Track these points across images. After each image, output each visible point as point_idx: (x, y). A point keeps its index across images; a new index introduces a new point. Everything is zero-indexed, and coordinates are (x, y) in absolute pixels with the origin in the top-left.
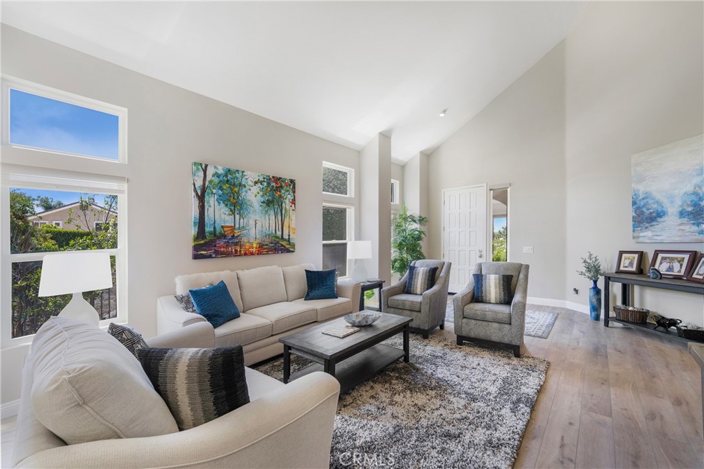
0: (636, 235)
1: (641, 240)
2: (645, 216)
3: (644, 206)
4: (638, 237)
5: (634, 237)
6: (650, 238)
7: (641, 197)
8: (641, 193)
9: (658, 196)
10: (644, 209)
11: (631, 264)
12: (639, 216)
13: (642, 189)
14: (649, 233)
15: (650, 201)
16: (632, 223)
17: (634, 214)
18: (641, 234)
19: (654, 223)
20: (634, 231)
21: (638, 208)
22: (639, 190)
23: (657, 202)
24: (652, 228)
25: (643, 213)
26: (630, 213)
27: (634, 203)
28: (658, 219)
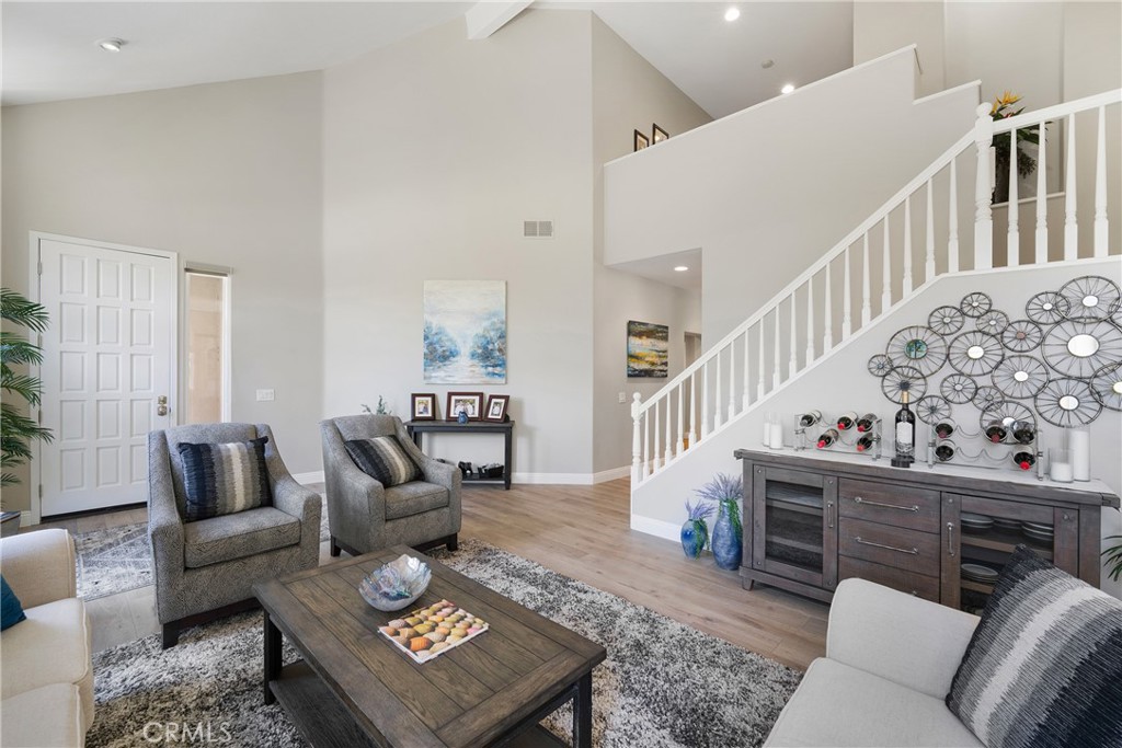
0: (427, 374)
1: (432, 381)
2: (437, 355)
3: (437, 342)
4: (430, 377)
5: (425, 378)
6: (442, 379)
7: (433, 332)
8: (434, 326)
9: (452, 333)
10: (437, 346)
11: (426, 409)
12: (431, 353)
13: (435, 322)
14: (441, 374)
15: (444, 338)
16: (422, 360)
17: (426, 351)
18: (433, 375)
19: (447, 363)
20: (425, 370)
21: (431, 344)
22: (431, 323)
23: (451, 340)
24: (445, 368)
25: (435, 350)
26: (422, 349)
27: (426, 338)
28: (452, 359)
